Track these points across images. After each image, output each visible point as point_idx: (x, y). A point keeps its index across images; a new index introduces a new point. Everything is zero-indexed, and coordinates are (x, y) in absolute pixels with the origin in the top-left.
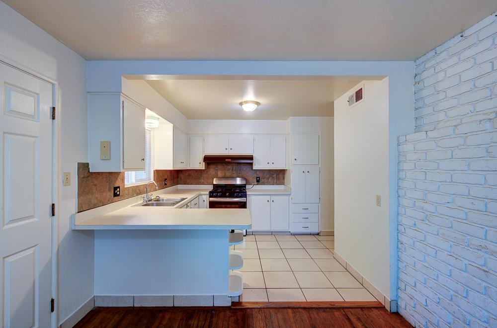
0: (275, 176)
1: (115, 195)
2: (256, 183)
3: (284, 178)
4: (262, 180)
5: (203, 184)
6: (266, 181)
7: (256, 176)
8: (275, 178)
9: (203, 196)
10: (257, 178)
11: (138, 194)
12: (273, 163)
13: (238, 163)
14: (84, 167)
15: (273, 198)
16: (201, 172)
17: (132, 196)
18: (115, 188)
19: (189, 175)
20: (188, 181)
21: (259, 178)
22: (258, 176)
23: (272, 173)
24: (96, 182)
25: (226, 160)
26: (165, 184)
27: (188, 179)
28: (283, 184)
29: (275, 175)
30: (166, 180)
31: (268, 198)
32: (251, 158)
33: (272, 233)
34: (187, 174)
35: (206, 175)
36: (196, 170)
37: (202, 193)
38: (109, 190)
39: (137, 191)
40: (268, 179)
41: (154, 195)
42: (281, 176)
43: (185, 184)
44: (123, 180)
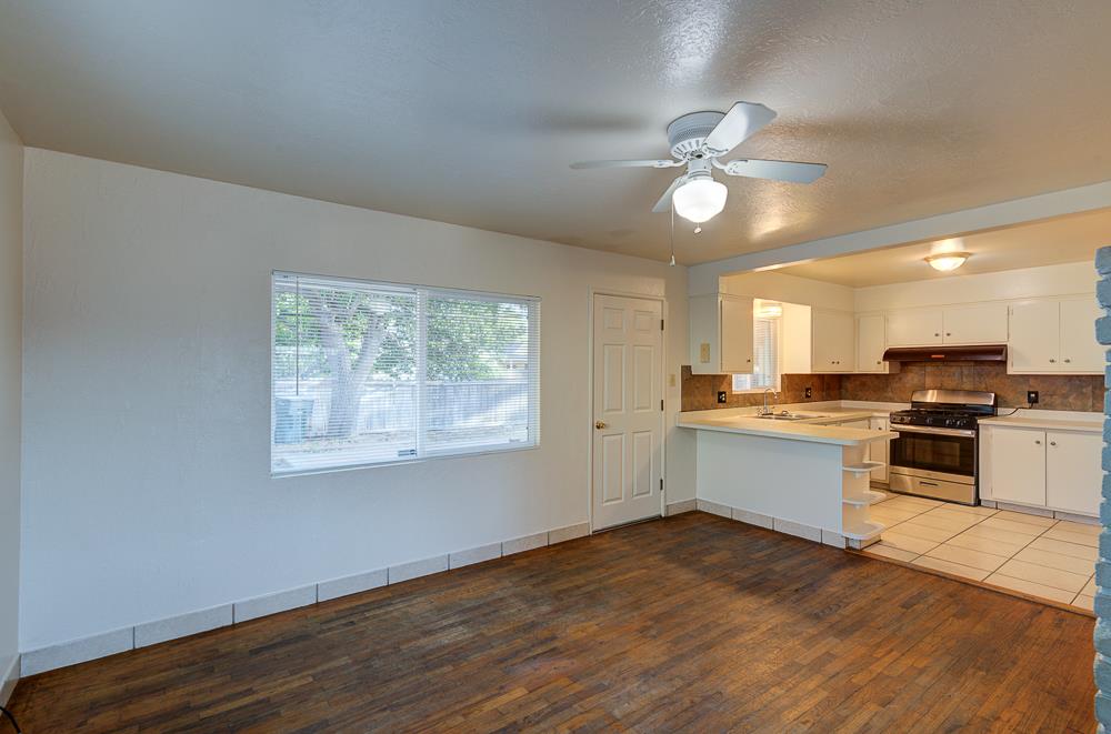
0: (1086, 390)
1: (720, 401)
2: (1028, 405)
4: (1046, 399)
5: (892, 400)
6: (1060, 401)
7: (1027, 389)
9: (879, 421)
10: (1029, 393)
11: (752, 405)
12: (1068, 361)
13: (976, 361)
14: (686, 370)
15: (1052, 437)
17: (744, 406)
18: (720, 394)
19: (863, 384)
21: (1036, 393)
22: (1031, 390)
23: (1078, 382)
24: (698, 385)
25: (933, 356)
26: (807, 396)
29: (1090, 388)
30: (807, 390)
31: (1040, 436)
32: (1000, 350)
33: (1053, 516)
34: (858, 383)
35: (898, 385)
37: (876, 414)
38: (713, 395)
39: (751, 400)
40: (1065, 396)
41: (778, 410)
43: (854, 398)
44: (730, 384)
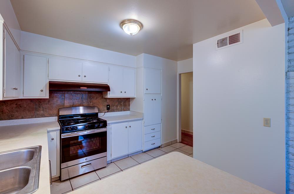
0: (122, 103)
2: (106, 111)
3: (129, 105)
4: (112, 108)
6: (115, 108)
7: (106, 104)
8: (123, 105)
12: (125, 92)
15: (130, 124)
16: (40, 102)
20: (16, 114)
22: (108, 104)
25: (81, 88)
27: (17, 111)
28: (129, 110)
31: (126, 124)
33: (128, 156)
36: (32, 100)
40: (117, 106)
42: (127, 103)
43: (10, 118)
